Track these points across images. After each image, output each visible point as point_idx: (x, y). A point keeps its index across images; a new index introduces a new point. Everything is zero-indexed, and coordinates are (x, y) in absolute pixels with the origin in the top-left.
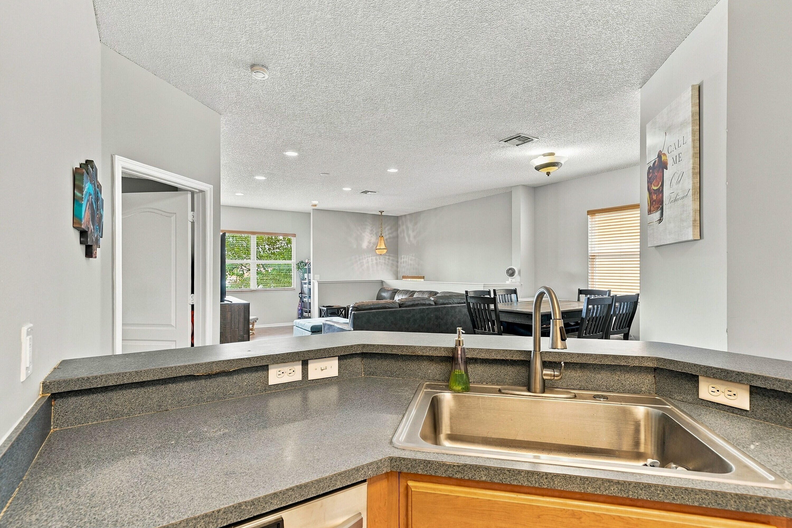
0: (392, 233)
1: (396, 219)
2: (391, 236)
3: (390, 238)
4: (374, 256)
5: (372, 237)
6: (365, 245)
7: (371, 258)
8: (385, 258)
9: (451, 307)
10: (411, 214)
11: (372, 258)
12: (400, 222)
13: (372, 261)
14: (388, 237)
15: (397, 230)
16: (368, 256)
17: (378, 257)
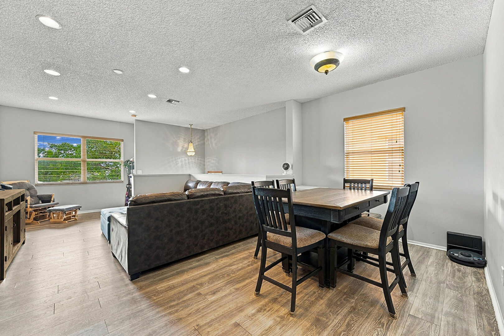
0: (199, 142)
1: (203, 132)
2: (199, 143)
3: (198, 145)
4: (186, 157)
5: (185, 143)
6: (179, 149)
7: (184, 159)
8: (195, 159)
9: (239, 196)
10: (213, 128)
11: (186, 158)
12: (206, 134)
13: (185, 161)
14: (197, 144)
15: (204, 139)
16: (182, 157)
17: (190, 158)
